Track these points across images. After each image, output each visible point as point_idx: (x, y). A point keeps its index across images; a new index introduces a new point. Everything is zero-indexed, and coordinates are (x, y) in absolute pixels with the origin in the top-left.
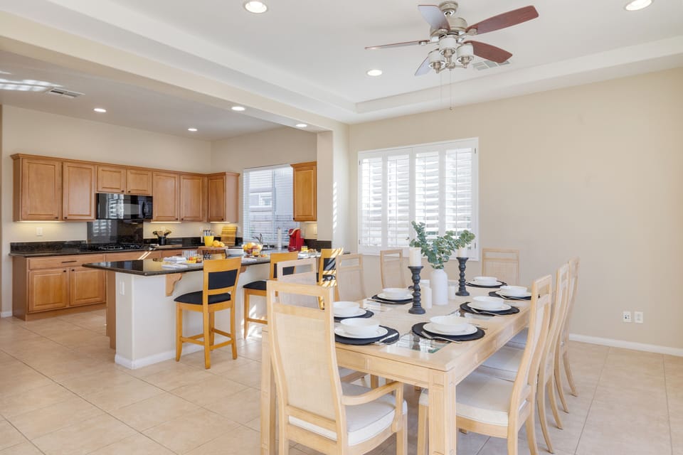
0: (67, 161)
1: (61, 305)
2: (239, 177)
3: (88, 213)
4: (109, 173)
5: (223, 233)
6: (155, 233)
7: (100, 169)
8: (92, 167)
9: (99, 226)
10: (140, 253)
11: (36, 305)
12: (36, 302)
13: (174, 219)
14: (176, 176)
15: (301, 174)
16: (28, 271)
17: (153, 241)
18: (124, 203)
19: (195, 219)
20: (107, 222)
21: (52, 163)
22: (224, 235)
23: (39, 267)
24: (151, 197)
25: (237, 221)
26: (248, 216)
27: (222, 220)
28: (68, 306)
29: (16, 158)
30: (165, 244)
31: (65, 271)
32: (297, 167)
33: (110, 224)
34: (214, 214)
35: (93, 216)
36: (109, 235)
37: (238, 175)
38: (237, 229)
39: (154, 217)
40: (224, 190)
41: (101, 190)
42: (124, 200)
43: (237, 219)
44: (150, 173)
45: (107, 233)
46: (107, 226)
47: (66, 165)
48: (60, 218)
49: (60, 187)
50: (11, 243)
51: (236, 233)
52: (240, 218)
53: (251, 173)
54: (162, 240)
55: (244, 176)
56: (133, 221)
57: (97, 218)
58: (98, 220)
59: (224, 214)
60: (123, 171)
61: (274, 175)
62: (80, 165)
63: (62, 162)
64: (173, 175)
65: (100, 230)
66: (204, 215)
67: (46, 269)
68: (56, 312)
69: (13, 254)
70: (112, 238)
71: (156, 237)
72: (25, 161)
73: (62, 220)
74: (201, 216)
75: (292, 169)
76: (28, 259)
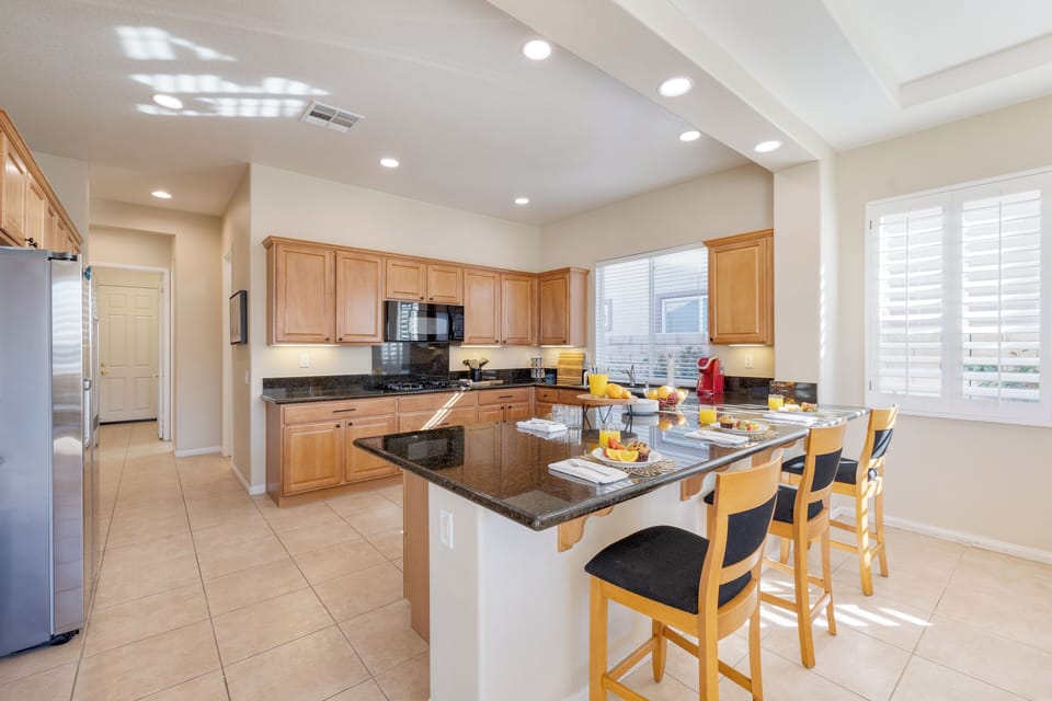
0: (341, 248)
1: (332, 480)
2: (589, 277)
3: (373, 333)
4: (403, 269)
5: (560, 363)
6: (466, 363)
7: (390, 262)
8: (379, 260)
9: (389, 352)
10: (448, 395)
11: (295, 483)
12: (295, 476)
13: (492, 341)
14: (496, 275)
15: (728, 259)
16: (282, 426)
17: (463, 375)
18: (418, 316)
19: (521, 342)
20: (398, 347)
21: (321, 252)
22: (562, 366)
23: (297, 419)
24: (463, 307)
25: (584, 346)
26: (602, 336)
27: (565, 343)
28: (343, 483)
29: (269, 244)
30: (480, 380)
31: (338, 426)
32: (716, 246)
33: (401, 349)
34: (549, 333)
35: (380, 338)
36: (401, 363)
37: (587, 272)
38: (584, 357)
39: (466, 340)
40: (567, 296)
41: (391, 296)
42: (419, 312)
43: (586, 342)
44: (459, 270)
45: (398, 360)
46: (398, 351)
47: (341, 255)
48: (332, 339)
49: (333, 291)
50: (264, 379)
51: (583, 363)
52: (589, 340)
53: (606, 268)
54: (477, 373)
55: (597, 274)
56: (430, 345)
57: (386, 340)
58: (386, 344)
59: (567, 333)
60: (422, 267)
61: (652, 269)
62: (361, 256)
63: (336, 250)
64: (491, 274)
65: (390, 356)
66: (533, 335)
67: (310, 422)
68: (324, 492)
69: (266, 398)
70: (404, 367)
71: (467, 369)
72: (281, 248)
73: (336, 342)
74: (529, 336)
75: (706, 248)
76: (282, 406)
